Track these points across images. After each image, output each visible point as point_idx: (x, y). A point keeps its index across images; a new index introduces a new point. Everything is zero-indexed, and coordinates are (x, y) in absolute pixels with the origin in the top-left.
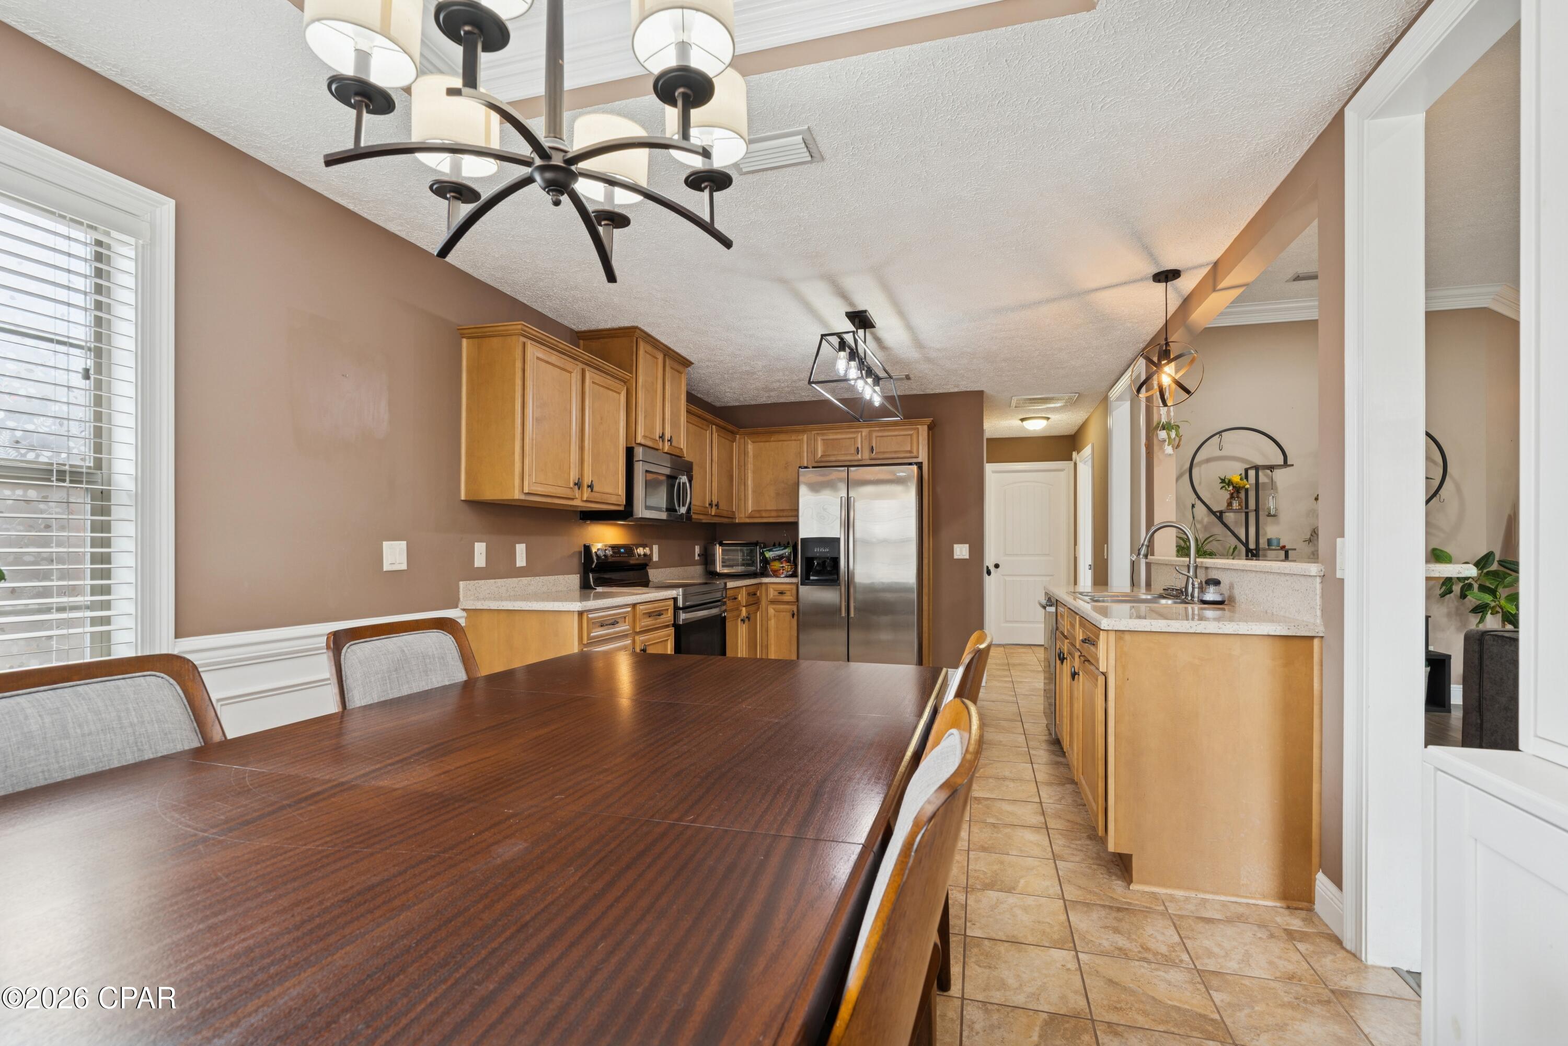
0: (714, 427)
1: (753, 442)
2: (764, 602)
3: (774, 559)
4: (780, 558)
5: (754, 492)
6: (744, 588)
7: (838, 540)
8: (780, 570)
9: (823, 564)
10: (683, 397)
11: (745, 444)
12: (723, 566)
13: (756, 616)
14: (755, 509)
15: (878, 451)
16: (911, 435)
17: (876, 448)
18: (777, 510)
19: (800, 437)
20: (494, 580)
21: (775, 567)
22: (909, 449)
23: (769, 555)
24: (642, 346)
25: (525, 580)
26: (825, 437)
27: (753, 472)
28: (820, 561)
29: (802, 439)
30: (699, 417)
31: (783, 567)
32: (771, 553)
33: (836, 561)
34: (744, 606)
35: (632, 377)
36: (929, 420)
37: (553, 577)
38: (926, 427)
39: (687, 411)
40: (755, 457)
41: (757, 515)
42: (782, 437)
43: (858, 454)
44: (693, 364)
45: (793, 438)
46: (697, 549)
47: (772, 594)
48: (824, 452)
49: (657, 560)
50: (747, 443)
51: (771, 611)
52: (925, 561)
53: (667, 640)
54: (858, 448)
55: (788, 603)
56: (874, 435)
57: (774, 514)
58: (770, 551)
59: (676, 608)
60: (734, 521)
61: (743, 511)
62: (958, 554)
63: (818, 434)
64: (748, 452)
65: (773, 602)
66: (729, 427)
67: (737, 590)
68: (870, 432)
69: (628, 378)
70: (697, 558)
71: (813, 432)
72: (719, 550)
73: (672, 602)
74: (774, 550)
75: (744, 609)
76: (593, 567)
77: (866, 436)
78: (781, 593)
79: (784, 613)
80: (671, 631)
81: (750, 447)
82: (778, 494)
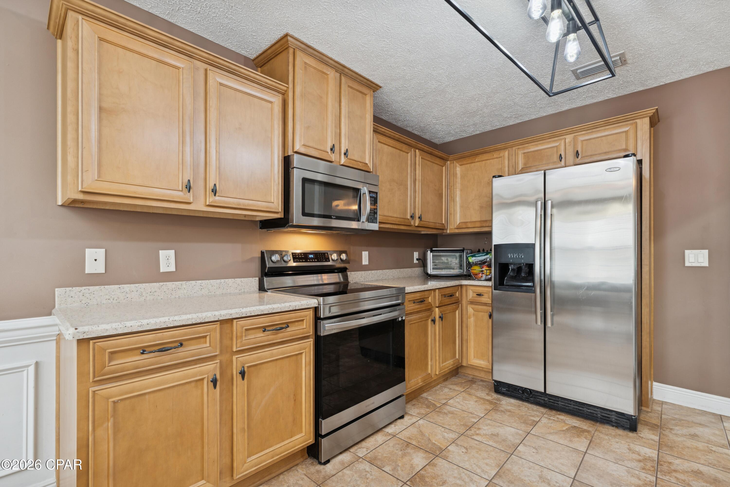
0: (417, 151)
1: (461, 165)
2: (464, 302)
3: (476, 264)
4: (482, 263)
5: (462, 207)
6: (437, 290)
7: (533, 245)
8: (479, 274)
9: (519, 270)
10: (369, 118)
11: (455, 168)
12: (433, 269)
13: (455, 314)
14: (462, 221)
15: (584, 155)
16: (626, 132)
17: (582, 152)
18: (480, 221)
19: (501, 155)
20: (118, 286)
21: (475, 271)
22: (624, 147)
23: (471, 260)
24: (301, 58)
25: (170, 285)
26: (526, 151)
27: (461, 190)
28: (515, 267)
29: (504, 156)
30: (398, 141)
31: (482, 271)
32: (474, 258)
33: (531, 267)
34: (437, 307)
35: (288, 88)
36: (651, 111)
37: (218, 281)
38: (647, 120)
39: (374, 131)
40: (463, 177)
41: (464, 226)
42: (485, 157)
43: (561, 161)
44: (381, 87)
45: (495, 156)
46: (416, 255)
47: (471, 295)
48: (525, 164)
49: (367, 263)
50: (456, 166)
51: (470, 310)
52: (645, 269)
53: (301, 353)
54: (561, 155)
55: (485, 304)
56: (581, 138)
57: (478, 225)
58: (473, 256)
59: (317, 319)
60: (445, 231)
61: (453, 223)
62: (692, 260)
63: (518, 148)
64: (456, 174)
65: (472, 303)
66: (437, 153)
67: (426, 293)
68: (575, 139)
69: (285, 88)
70: (415, 261)
71: (514, 148)
72: (430, 255)
73: (311, 313)
74: (477, 255)
75: (437, 309)
76: (266, 271)
77: (570, 142)
78: (479, 295)
79: (483, 313)
80: (310, 342)
81: (459, 170)
82: (481, 207)
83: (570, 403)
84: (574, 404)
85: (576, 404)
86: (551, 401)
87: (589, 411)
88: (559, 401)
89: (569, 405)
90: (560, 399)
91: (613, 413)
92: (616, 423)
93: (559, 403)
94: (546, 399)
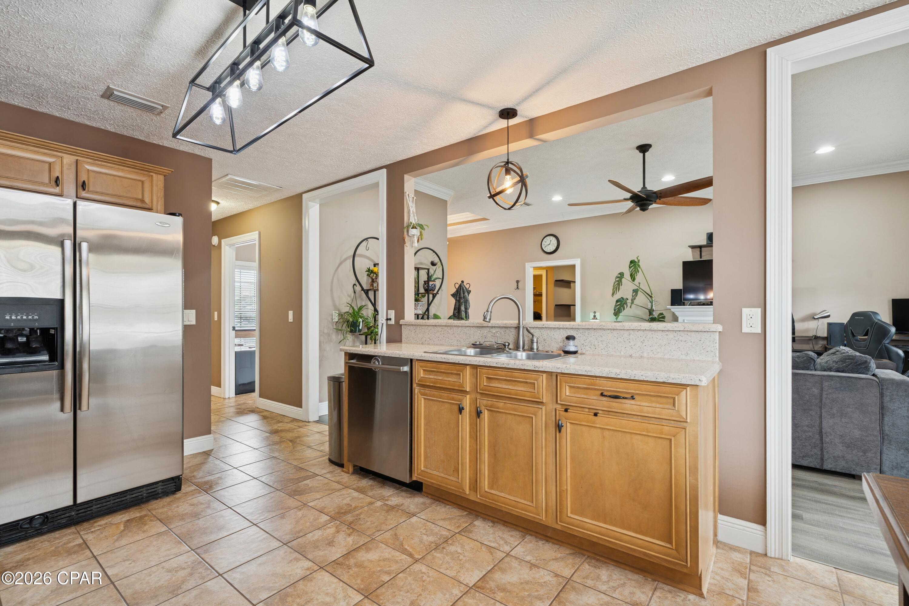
15: (92, 189)
16: (142, 182)
17: (89, 184)
22: (140, 197)
38: (161, 178)
43: (57, 185)
54: (57, 177)
56: (85, 167)
68: (77, 162)
77: (69, 165)
83: (108, 499)
84: (113, 498)
85: (116, 497)
86: (80, 511)
87: (134, 496)
88: (92, 506)
89: (108, 503)
90: (94, 503)
91: (160, 484)
92: (163, 492)
93: (94, 507)
94: (73, 513)
